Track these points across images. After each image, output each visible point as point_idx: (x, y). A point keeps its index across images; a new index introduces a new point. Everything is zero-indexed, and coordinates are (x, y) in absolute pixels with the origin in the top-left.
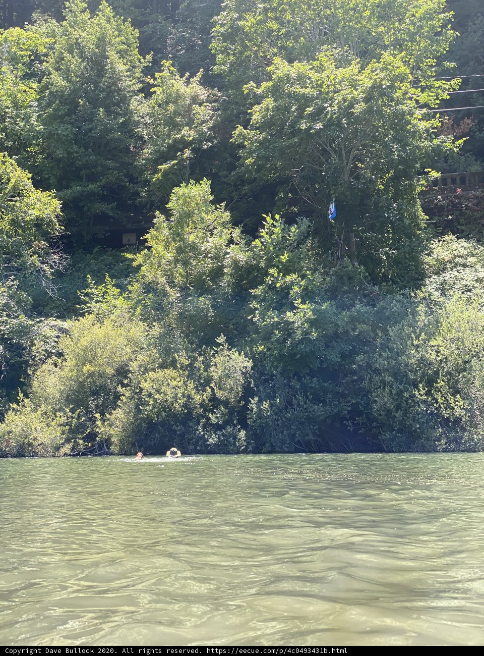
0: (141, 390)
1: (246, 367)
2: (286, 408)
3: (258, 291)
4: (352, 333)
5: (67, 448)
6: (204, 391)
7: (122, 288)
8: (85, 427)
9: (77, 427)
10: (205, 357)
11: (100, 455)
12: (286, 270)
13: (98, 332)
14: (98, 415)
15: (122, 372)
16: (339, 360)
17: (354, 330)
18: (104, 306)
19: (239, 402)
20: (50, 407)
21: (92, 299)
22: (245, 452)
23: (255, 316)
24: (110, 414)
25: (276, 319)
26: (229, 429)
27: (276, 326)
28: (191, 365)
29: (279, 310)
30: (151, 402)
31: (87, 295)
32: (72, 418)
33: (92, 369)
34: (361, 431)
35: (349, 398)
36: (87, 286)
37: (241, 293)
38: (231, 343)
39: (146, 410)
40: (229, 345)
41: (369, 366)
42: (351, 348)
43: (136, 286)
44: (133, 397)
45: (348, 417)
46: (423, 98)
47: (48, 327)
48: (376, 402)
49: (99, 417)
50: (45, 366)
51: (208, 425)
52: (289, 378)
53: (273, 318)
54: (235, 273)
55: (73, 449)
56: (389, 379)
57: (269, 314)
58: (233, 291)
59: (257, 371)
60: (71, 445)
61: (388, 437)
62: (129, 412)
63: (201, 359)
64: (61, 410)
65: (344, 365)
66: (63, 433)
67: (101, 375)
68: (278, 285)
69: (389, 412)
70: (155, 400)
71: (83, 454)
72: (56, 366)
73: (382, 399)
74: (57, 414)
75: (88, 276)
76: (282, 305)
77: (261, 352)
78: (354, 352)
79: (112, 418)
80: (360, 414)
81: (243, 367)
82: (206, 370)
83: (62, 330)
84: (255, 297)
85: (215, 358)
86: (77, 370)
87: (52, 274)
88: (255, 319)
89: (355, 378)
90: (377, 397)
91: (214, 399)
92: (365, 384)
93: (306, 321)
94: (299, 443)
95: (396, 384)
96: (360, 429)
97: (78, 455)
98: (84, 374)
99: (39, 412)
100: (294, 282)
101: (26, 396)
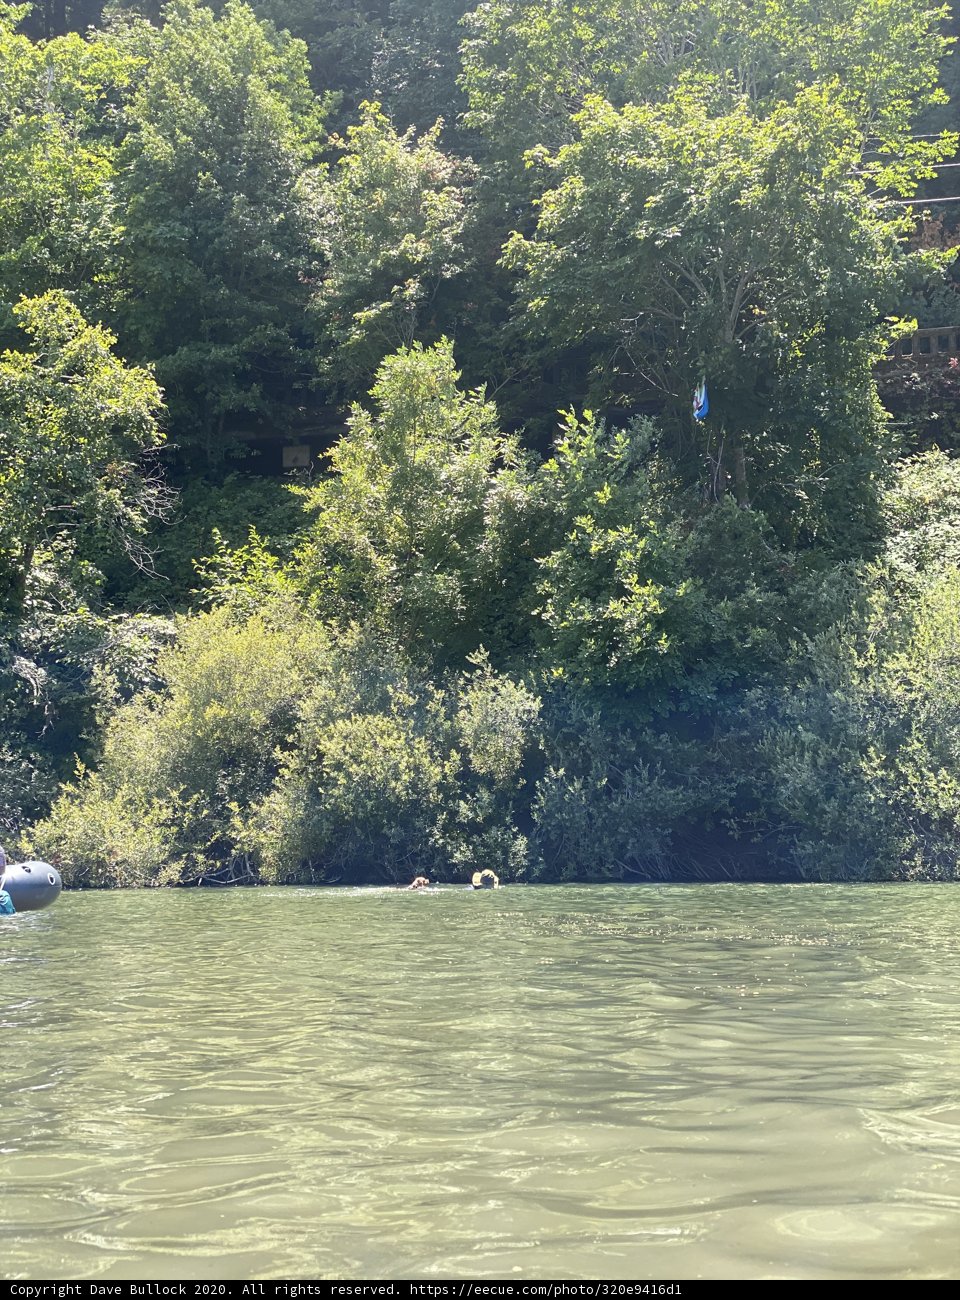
0: (321, 756)
1: (529, 712)
2: (608, 792)
3: (553, 561)
4: (738, 645)
5: (174, 871)
6: (446, 757)
7: (282, 555)
8: (208, 829)
9: (193, 830)
10: (448, 691)
11: (239, 883)
12: (608, 519)
13: (237, 642)
14: (234, 806)
15: (283, 721)
16: (714, 698)
17: (743, 639)
18: (247, 590)
19: (515, 780)
20: (140, 789)
21: (223, 575)
22: (527, 879)
23: (545, 611)
24: (260, 803)
25: (588, 617)
26: (495, 832)
27: (586, 630)
28: (419, 707)
29: (594, 600)
30: (342, 781)
31: (212, 567)
32: (184, 809)
33: (224, 713)
34: (755, 839)
35: (732, 775)
36: (212, 550)
37: (518, 566)
38: (499, 664)
39: (332, 796)
40: (494, 667)
41: (772, 710)
42: (737, 674)
43: (311, 550)
44: (305, 769)
45: (730, 811)
46: (885, 176)
47: (135, 632)
48: (785, 781)
49: (237, 810)
50: (126, 711)
51: (452, 827)
52: (614, 733)
53: (582, 613)
54: (508, 527)
55: (184, 872)
56: (808, 737)
57: (574, 605)
58: (504, 562)
59: (550, 720)
60: (182, 863)
61: (811, 851)
62: (297, 799)
63: (440, 695)
64: (160, 794)
65: (722, 709)
66: (166, 841)
67: (240, 727)
68: (593, 549)
69: (811, 803)
70: (349, 776)
71: (205, 883)
72: (152, 710)
73: (797, 775)
74: (155, 800)
75: (215, 530)
76: (599, 589)
77: (559, 681)
78: (743, 683)
79: (263, 811)
80: (755, 805)
81: (524, 711)
82: (448, 717)
83: (163, 639)
84: (546, 573)
85: (466, 693)
86: (196, 716)
87: (144, 525)
88: (545, 616)
89: (745, 733)
90: (789, 770)
91: (466, 775)
92: (763, 747)
93: (647, 620)
94: (633, 862)
95: (824, 747)
96: (754, 835)
97: (194, 884)
98: (206, 725)
99: (118, 800)
100: (625, 543)
101: (92, 766)
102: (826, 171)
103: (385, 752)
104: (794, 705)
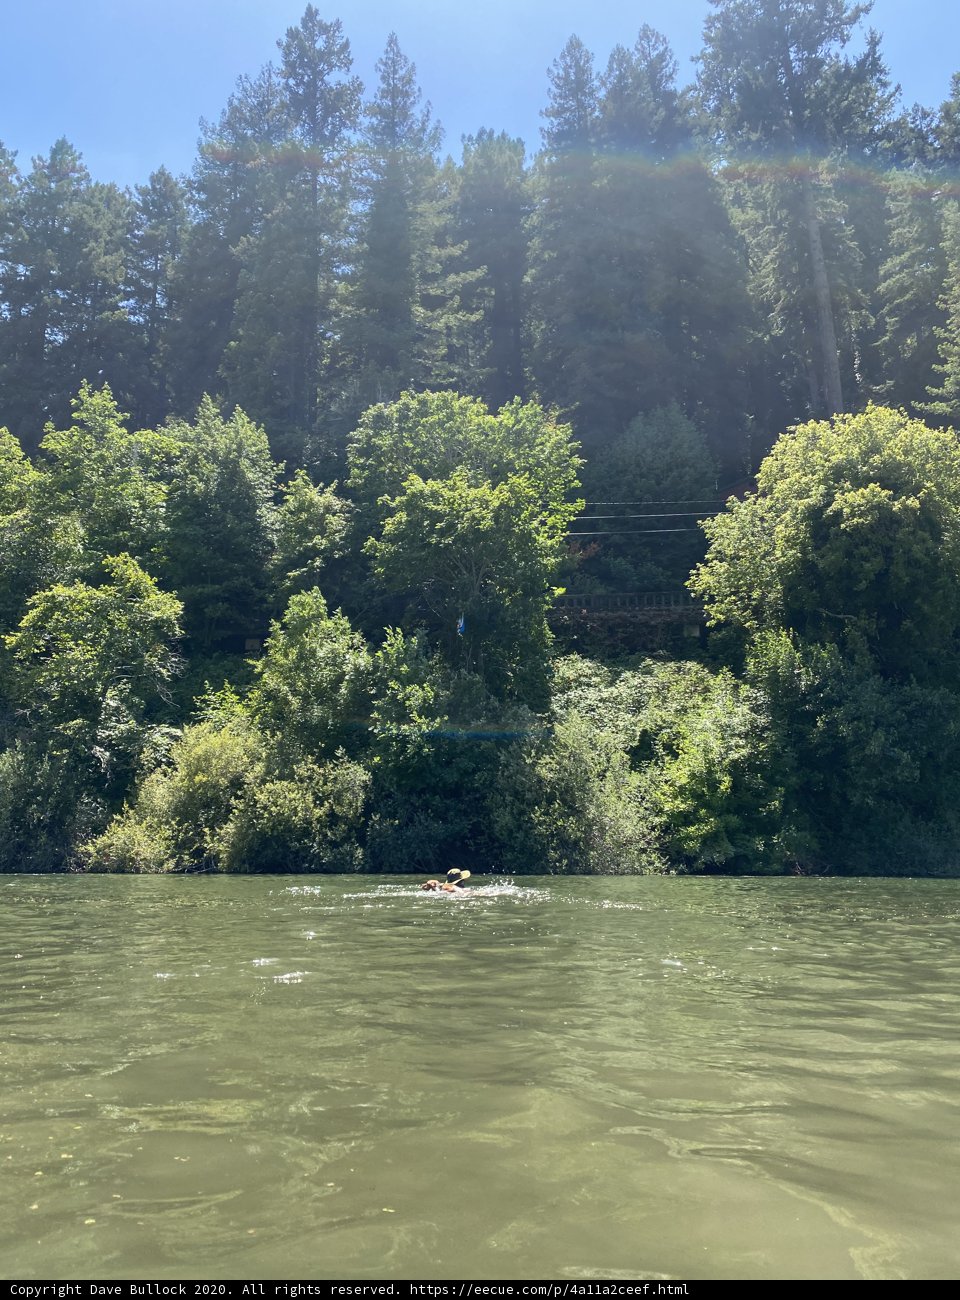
0: (256, 802)
1: (366, 781)
2: (407, 825)
4: (476, 750)
5: (171, 864)
6: (322, 805)
7: (242, 696)
8: (192, 841)
9: (184, 842)
10: (325, 769)
11: (207, 873)
12: (406, 681)
13: (215, 741)
14: (206, 830)
15: (237, 783)
17: (478, 747)
18: (221, 714)
19: (359, 818)
20: (156, 820)
21: (209, 706)
22: (362, 871)
23: (376, 728)
24: (221, 828)
26: (347, 847)
27: (395, 738)
28: (310, 778)
30: (266, 815)
31: (204, 701)
32: (179, 831)
33: (205, 779)
35: (471, 817)
36: (204, 692)
38: (353, 756)
39: (260, 823)
40: (348, 757)
41: (491, 784)
43: (257, 693)
44: (247, 810)
45: (469, 835)
46: (550, 521)
47: (159, 734)
48: (497, 822)
49: (208, 832)
50: (153, 776)
51: (324, 842)
55: (177, 865)
56: (509, 798)
59: (377, 786)
60: (176, 860)
61: (509, 857)
62: (242, 826)
63: (321, 771)
64: (167, 823)
65: (465, 783)
66: (168, 848)
67: (214, 786)
69: (510, 833)
70: (270, 813)
71: (190, 872)
72: (165, 776)
73: (503, 819)
74: (162, 826)
75: (206, 682)
77: (377, 764)
79: (223, 832)
80: (482, 833)
81: (363, 781)
82: (325, 784)
83: (176, 738)
84: (378, 709)
85: (334, 771)
86: (190, 780)
87: (168, 676)
88: (376, 731)
89: (478, 796)
91: (332, 815)
94: (419, 862)
95: (517, 803)
96: (481, 849)
97: (182, 872)
98: (195, 785)
99: (144, 825)
100: (417, 694)
101: (132, 807)
102: (523, 516)
103: (290, 801)
104: (501, 782)
